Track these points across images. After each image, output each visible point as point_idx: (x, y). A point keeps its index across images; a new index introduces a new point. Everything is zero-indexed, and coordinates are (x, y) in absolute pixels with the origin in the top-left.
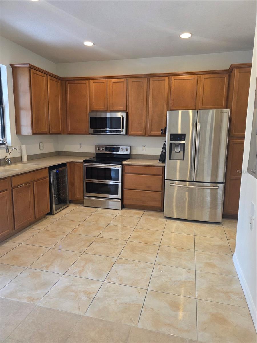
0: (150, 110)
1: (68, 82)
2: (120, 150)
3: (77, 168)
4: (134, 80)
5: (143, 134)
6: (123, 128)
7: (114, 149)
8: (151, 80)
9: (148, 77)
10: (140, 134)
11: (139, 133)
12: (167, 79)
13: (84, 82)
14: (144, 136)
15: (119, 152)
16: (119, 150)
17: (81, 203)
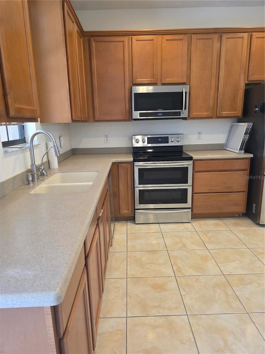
0: (222, 80)
1: (94, 39)
2: (170, 140)
3: (121, 171)
4: (200, 36)
5: (210, 116)
6: (185, 109)
7: (160, 140)
8: (225, 36)
9: (220, 32)
10: (205, 116)
11: (205, 114)
12: (246, 35)
13: (121, 39)
14: (211, 118)
15: (168, 143)
16: (168, 141)
17: (132, 219)
